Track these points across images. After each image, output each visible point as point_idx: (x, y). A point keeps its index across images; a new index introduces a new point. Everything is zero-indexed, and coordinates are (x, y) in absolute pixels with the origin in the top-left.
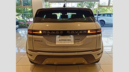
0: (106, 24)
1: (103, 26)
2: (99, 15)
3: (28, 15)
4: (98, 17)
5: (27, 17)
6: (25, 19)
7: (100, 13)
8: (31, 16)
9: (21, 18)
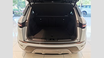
0: (87, 15)
1: (85, 16)
2: (82, 6)
3: (22, 5)
4: (82, 8)
5: (21, 7)
6: (20, 8)
7: (83, 5)
8: (24, 6)
9: (16, 8)
